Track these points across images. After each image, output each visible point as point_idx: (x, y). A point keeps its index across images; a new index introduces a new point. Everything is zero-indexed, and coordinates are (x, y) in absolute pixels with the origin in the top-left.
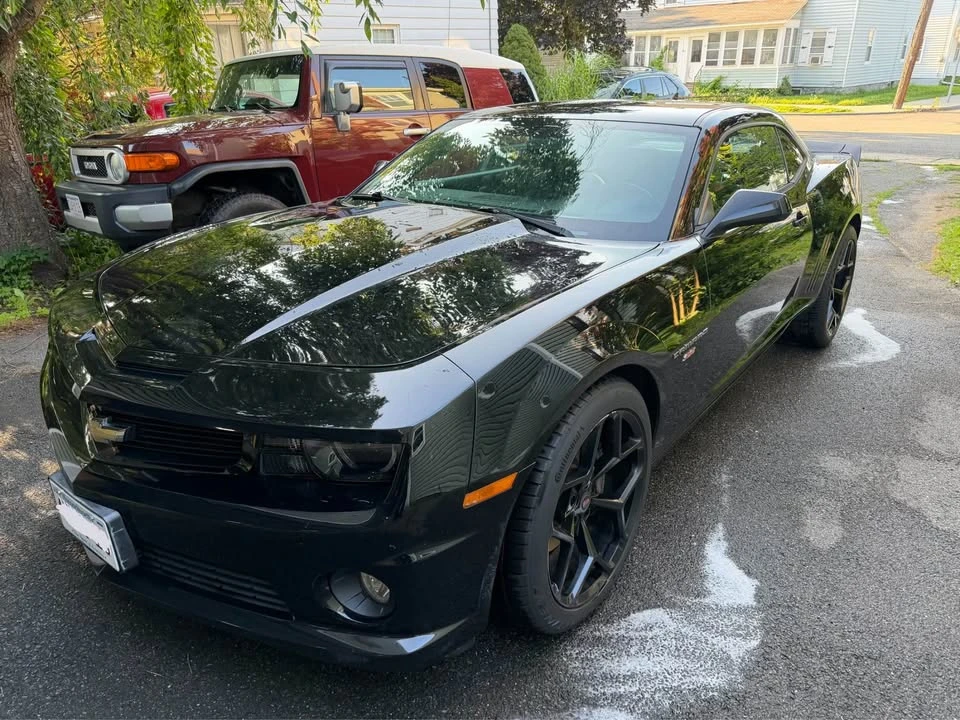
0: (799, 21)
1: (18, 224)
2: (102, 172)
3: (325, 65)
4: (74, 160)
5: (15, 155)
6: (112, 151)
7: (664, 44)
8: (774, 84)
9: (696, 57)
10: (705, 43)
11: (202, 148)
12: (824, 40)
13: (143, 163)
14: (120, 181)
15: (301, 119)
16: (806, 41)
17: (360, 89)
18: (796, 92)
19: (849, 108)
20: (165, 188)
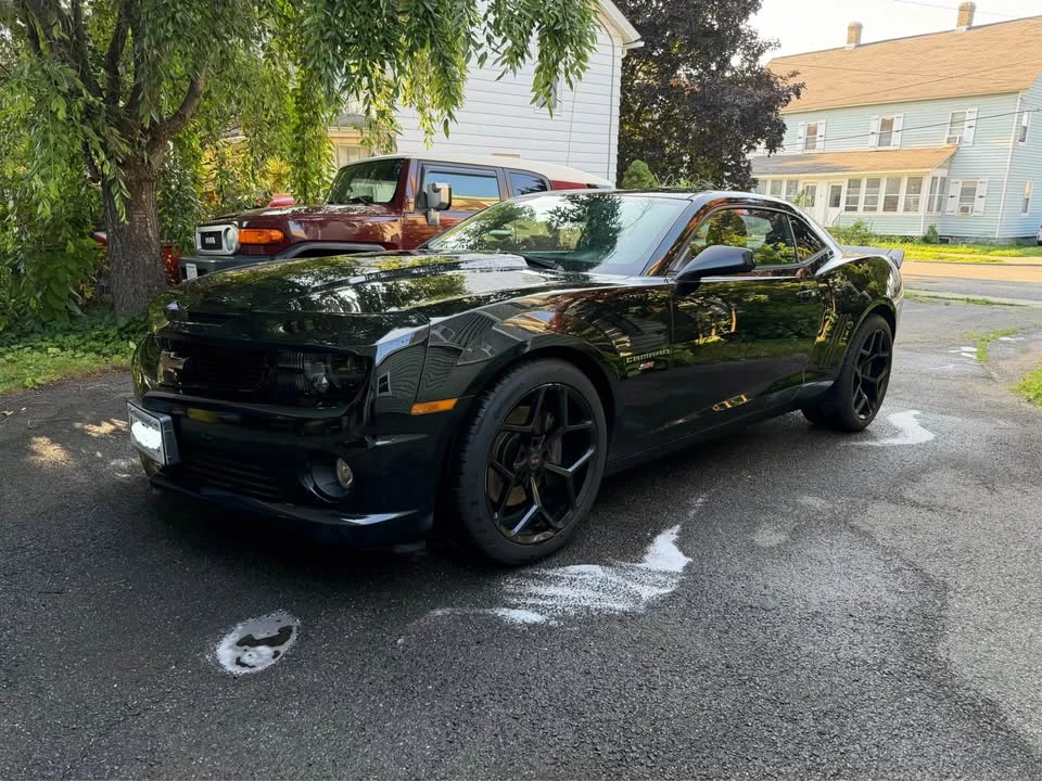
0: (946, 171)
1: (143, 290)
2: (218, 245)
3: (422, 168)
4: (198, 236)
5: (150, 232)
6: (229, 226)
7: (800, 188)
8: (920, 232)
9: (836, 202)
10: (845, 189)
11: (306, 231)
12: (975, 190)
13: (253, 237)
14: (231, 252)
15: (396, 213)
16: (955, 189)
17: (450, 190)
18: (944, 241)
19: (1000, 258)
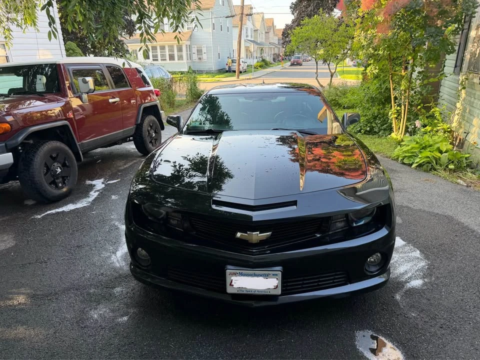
0: (190, 42)
8: (186, 69)
9: (147, 57)
10: (150, 51)
12: (202, 50)
15: (65, 99)
16: (194, 50)
19: (219, 79)
20: (4, 144)
